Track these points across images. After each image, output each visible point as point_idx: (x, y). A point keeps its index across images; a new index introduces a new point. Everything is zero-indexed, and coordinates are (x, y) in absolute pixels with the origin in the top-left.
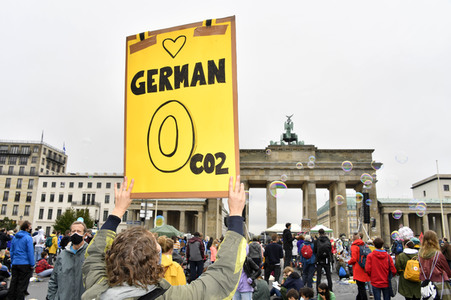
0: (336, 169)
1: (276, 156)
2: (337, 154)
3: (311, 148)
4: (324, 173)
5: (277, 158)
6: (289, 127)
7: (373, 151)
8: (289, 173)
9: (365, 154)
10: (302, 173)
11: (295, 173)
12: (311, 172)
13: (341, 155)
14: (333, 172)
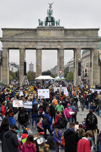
0: (75, 41)
1: (41, 34)
2: (78, 31)
3: (62, 29)
4: (68, 44)
5: (42, 35)
6: (50, 13)
7: (99, 29)
8: (49, 44)
9: (94, 31)
10: (56, 44)
11: (52, 44)
12: (61, 43)
13: (79, 32)
14: (74, 43)
